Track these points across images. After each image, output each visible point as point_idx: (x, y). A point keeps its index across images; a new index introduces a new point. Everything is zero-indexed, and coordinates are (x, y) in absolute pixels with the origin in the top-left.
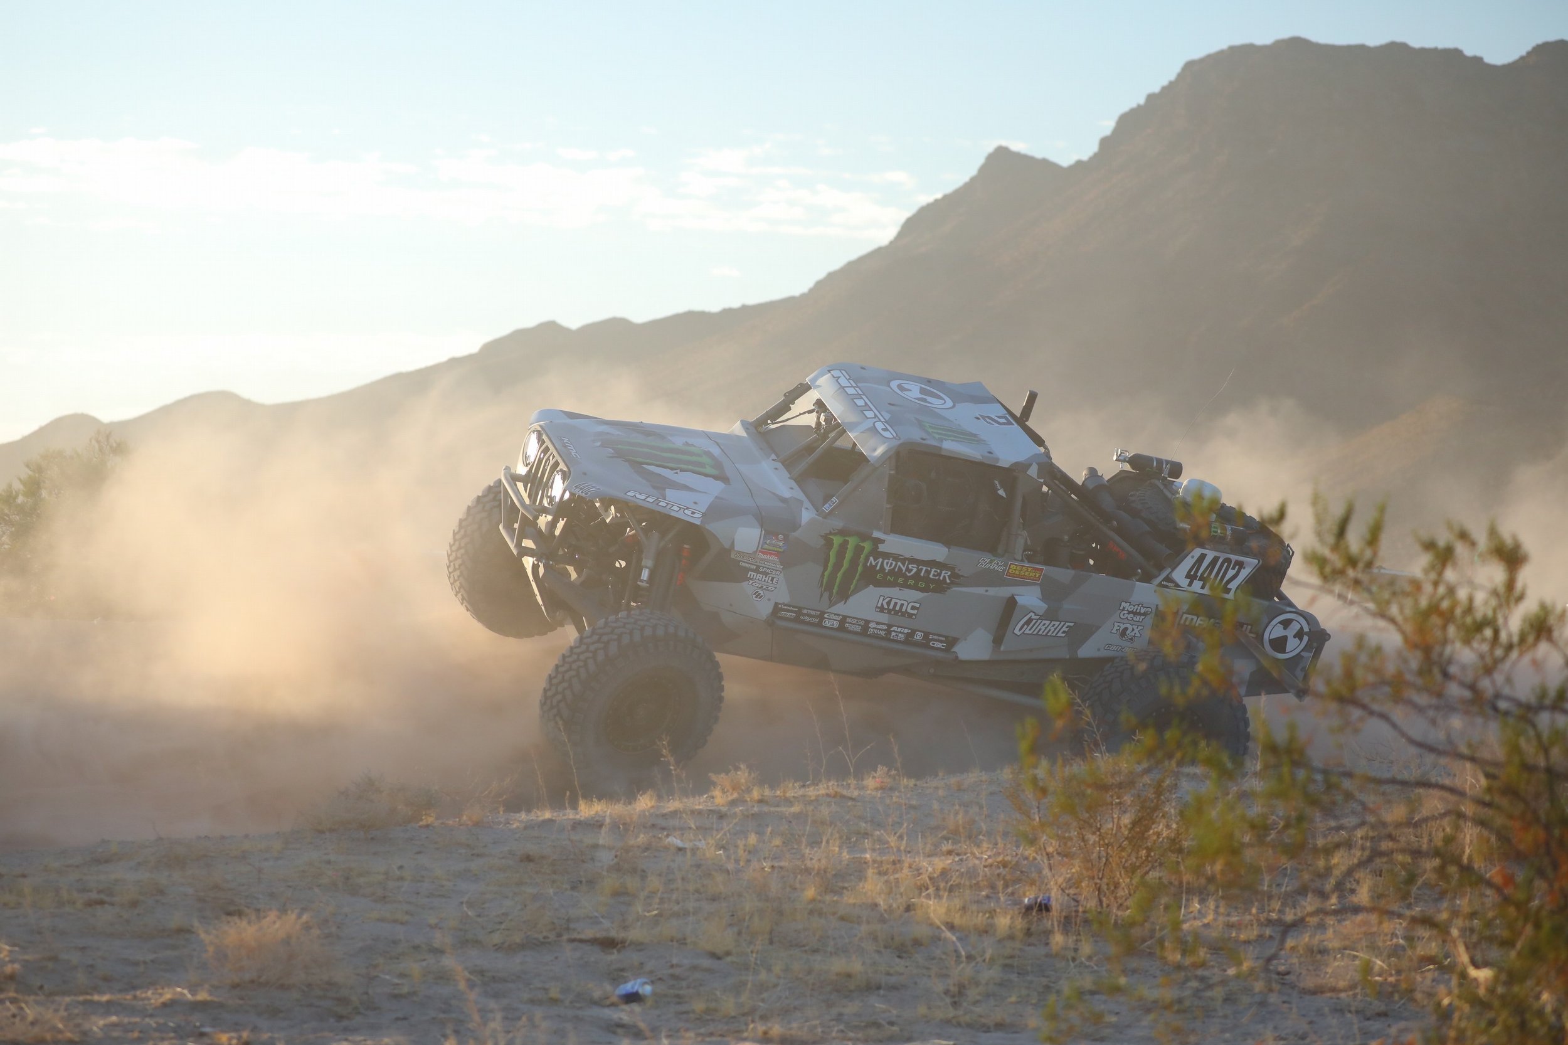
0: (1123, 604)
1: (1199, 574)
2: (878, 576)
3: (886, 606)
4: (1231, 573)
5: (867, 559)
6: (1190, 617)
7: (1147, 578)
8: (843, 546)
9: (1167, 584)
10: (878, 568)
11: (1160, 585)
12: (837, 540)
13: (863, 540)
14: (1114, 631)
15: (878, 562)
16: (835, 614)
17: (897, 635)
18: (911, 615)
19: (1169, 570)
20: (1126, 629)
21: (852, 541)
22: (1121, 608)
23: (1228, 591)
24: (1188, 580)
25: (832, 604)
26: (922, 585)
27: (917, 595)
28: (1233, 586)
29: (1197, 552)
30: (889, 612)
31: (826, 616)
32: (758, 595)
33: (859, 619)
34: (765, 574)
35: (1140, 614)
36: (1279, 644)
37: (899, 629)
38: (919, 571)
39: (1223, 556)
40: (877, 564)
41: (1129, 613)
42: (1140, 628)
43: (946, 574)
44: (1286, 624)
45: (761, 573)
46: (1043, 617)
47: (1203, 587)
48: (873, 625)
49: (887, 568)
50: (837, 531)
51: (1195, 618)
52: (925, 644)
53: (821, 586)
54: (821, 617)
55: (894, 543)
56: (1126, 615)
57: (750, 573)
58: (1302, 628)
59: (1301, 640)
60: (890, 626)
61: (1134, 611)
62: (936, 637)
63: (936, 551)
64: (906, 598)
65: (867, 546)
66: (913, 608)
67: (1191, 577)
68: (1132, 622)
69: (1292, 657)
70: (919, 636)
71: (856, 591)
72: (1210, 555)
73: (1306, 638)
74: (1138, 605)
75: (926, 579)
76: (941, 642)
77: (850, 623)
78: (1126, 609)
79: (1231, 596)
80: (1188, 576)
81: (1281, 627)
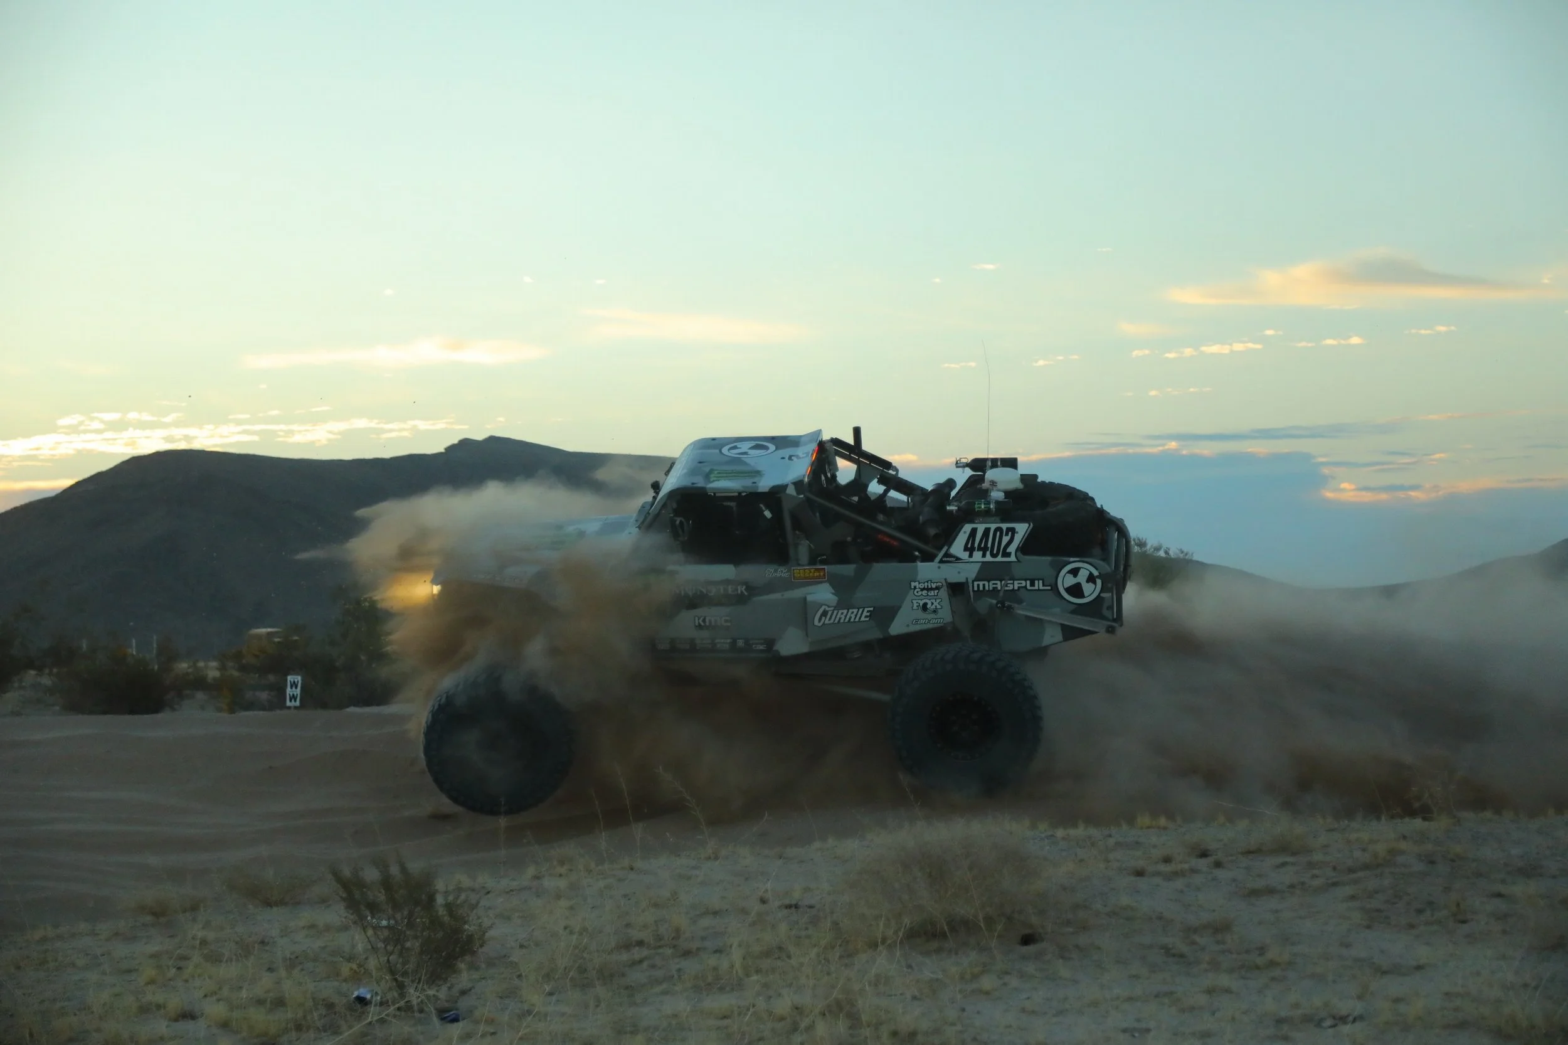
0: (913, 584)
1: (976, 545)
3: (702, 624)
4: (1006, 539)
6: (981, 583)
9: (948, 559)
11: (941, 561)
14: (915, 607)
17: (722, 646)
18: (727, 627)
19: (946, 547)
20: (925, 605)
22: (913, 587)
23: (1009, 555)
24: (967, 553)
26: (725, 601)
27: (725, 610)
28: (1012, 549)
29: (968, 528)
30: (708, 628)
33: (685, 639)
35: (932, 589)
36: (1076, 591)
37: (722, 641)
38: (718, 590)
39: (993, 526)
41: (922, 590)
42: (938, 601)
44: (1075, 572)
47: (984, 556)
48: (698, 641)
51: (986, 583)
56: (920, 593)
58: (1091, 574)
59: (1095, 583)
61: (926, 587)
62: (757, 641)
63: (726, 572)
64: (718, 614)
66: (726, 621)
67: (969, 549)
68: (928, 597)
69: (1094, 600)
70: (740, 643)
72: (981, 528)
73: (1099, 582)
74: (927, 582)
75: (727, 595)
76: (762, 644)
77: (679, 643)
78: (917, 587)
79: (1013, 558)
80: (966, 549)
81: (1070, 576)
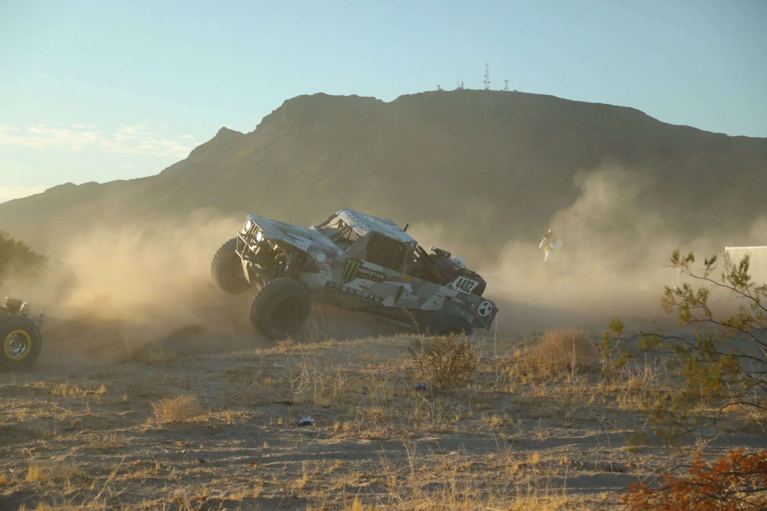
0: (436, 292)
1: (460, 285)
2: (361, 275)
3: (362, 285)
4: (470, 286)
5: (358, 269)
6: (456, 299)
7: (444, 285)
8: (351, 264)
9: (450, 287)
11: (448, 287)
12: (349, 261)
13: (358, 262)
14: (432, 301)
18: (370, 289)
19: (451, 283)
20: (436, 301)
21: (354, 262)
23: (468, 291)
25: (345, 283)
26: (374, 279)
27: (372, 282)
29: (460, 278)
30: (363, 287)
32: (322, 278)
34: (325, 271)
35: (441, 296)
36: (483, 311)
38: (374, 274)
39: (468, 280)
40: (361, 271)
42: (440, 301)
43: (382, 276)
45: (324, 270)
46: (411, 294)
47: (461, 289)
48: (357, 291)
49: (364, 272)
50: (350, 258)
51: (458, 300)
52: (373, 299)
53: (343, 276)
54: (341, 287)
55: (367, 265)
56: (436, 296)
57: (320, 270)
58: (490, 307)
59: (490, 310)
60: (363, 292)
61: (439, 295)
63: (380, 269)
64: (369, 283)
65: (359, 264)
66: (371, 287)
67: (457, 286)
68: (438, 299)
69: (486, 316)
70: (372, 297)
71: (354, 279)
72: (464, 279)
73: (491, 310)
74: (440, 293)
75: (376, 277)
78: (436, 294)
79: (469, 293)
80: (457, 285)
81: (484, 305)
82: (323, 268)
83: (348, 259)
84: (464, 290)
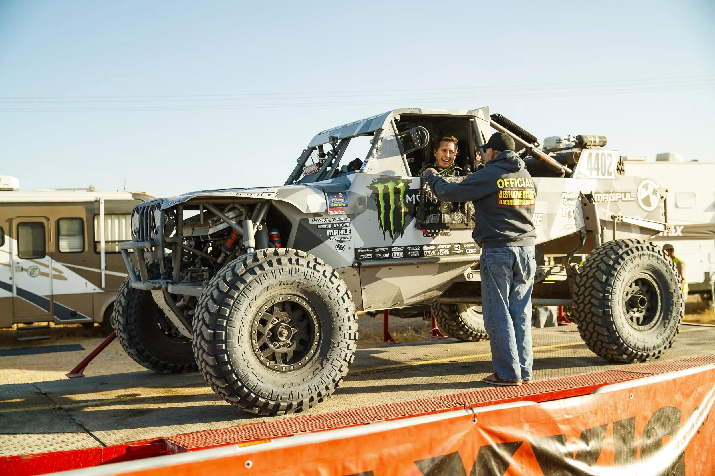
0: (564, 195)
1: (593, 166)
2: (417, 209)
4: (608, 161)
5: (405, 198)
6: (598, 196)
7: (569, 176)
8: (386, 191)
9: (581, 175)
10: (414, 203)
11: (577, 178)
12: (381, 188)
13: (398, 183)
15: (413, 198)
16: (399, 247)
17: (443, 251)
20: (570, 212)
21: (390, 186)
22: (563, 198)
23: (611, 173)
24: (590, 171)
25: (394, 240)
28: (612, 169)
29: (587, 153)
31: (392, 250)
33: (415, 246)
34: (340, 228)
35: (573, 200)
36: (647, 201)
37: (444, 246)
39: (600, 152)
40: (412, 200)
41: (568, 200)
45: (337, 229)
47: (598, 174)
48: (425, 248)
50: (377, 180)
51: (601, 196)
53: (382, 227)
54: (390, 252)
56: (567, 202)
57: (328, 231)
59: (656, 195)
60: (436, 246)
61: (570, 198)
65: (402, 188)
68: (571, 207)
69: (656, 208)
71: (406, 224)
72: (594, 153)
74: (571, 193)
76: (473, 248)
77: (410, 251)
78: (565, 198)
79: (613, 177)
80: (589, 168)
81: (644, 190)
82: (332, 225)
83: (374, 183)
84: (603, 174)
